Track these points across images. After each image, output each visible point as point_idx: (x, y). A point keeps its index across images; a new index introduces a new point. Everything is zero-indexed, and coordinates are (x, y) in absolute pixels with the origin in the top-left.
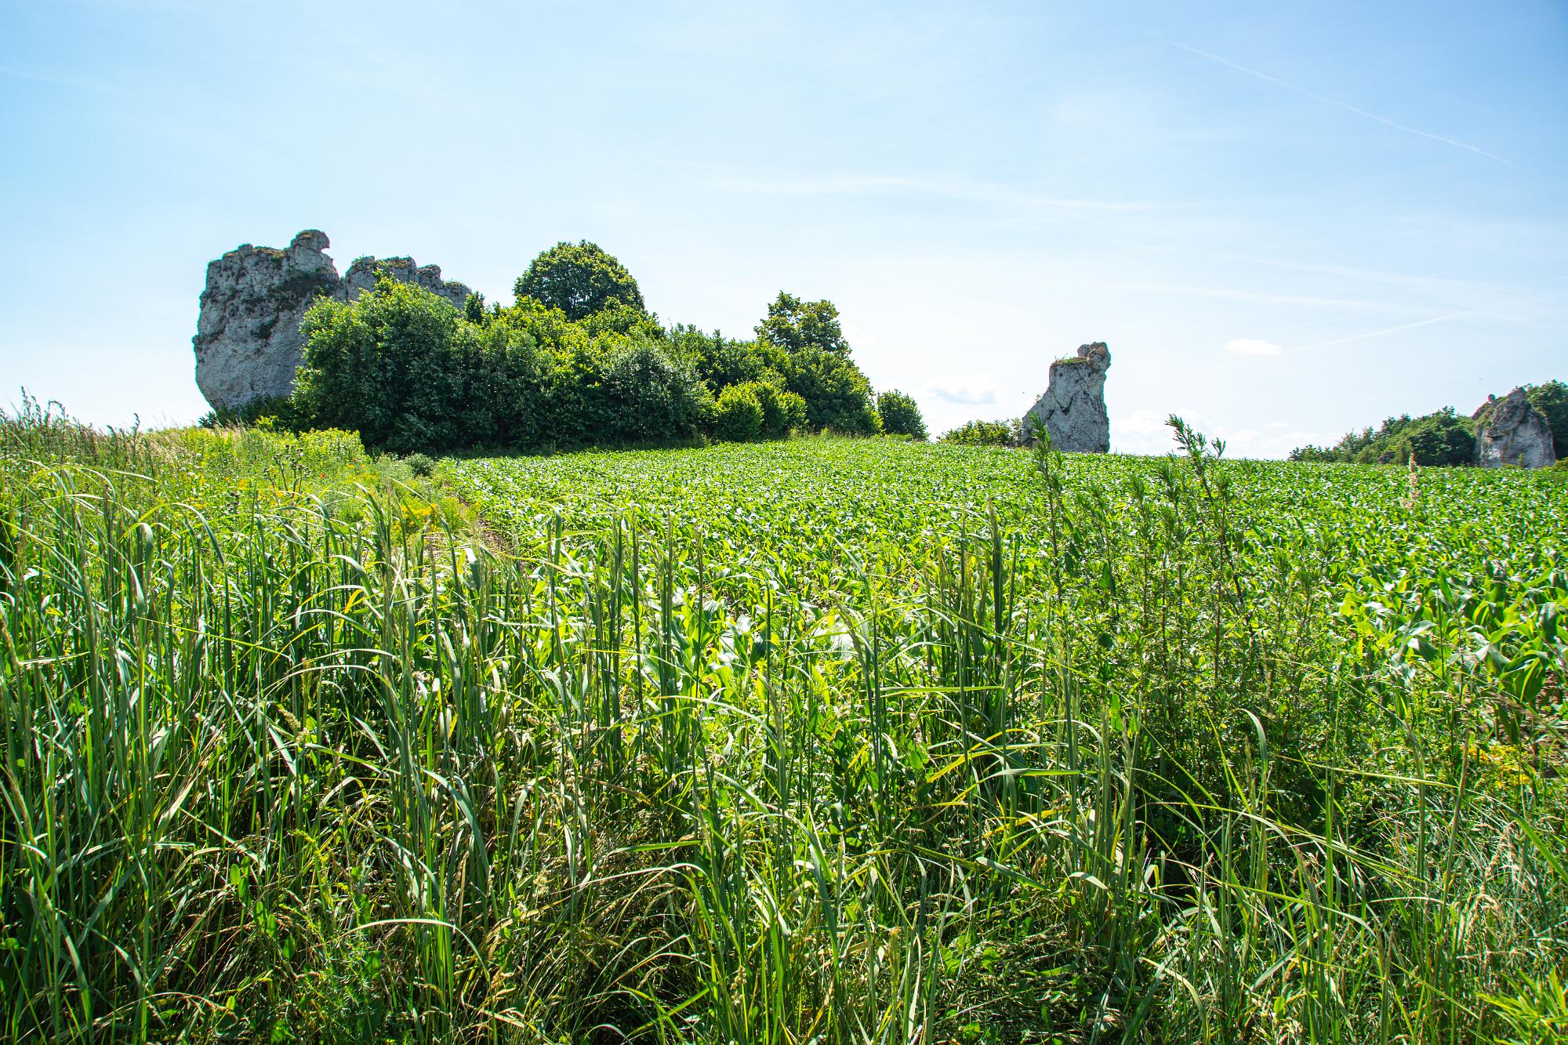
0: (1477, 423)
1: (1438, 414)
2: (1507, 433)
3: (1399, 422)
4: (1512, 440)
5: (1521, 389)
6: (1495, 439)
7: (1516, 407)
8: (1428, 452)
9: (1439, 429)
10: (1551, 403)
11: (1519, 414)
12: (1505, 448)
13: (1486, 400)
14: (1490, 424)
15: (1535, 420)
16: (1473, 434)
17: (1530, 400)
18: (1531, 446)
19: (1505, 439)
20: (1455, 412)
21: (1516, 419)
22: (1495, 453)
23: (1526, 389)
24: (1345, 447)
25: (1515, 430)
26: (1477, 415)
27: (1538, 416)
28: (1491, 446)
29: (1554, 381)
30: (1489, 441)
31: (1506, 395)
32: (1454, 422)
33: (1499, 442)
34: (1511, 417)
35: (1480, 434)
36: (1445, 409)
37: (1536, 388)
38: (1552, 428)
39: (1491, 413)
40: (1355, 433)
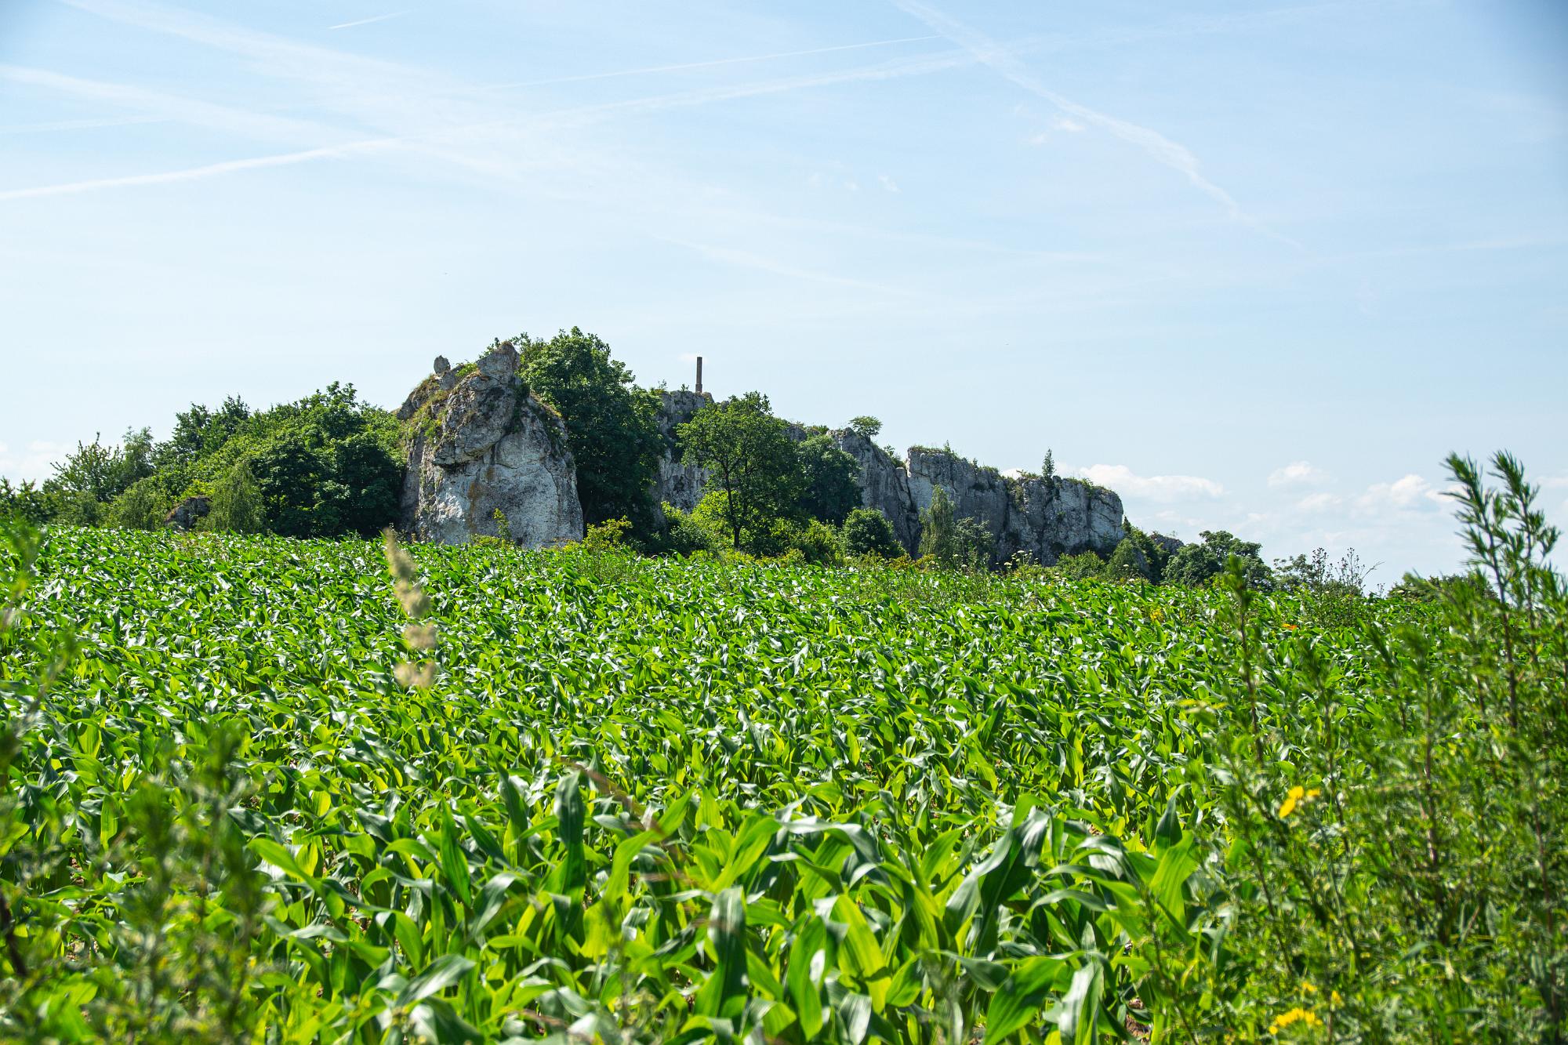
0: (408, 429)
1: (316, 400)
2: (479, 458)
3: (220, 420)
4: (490, 474)
5: (508, 347)
6: (451, 469)
7: (496, 392)
8: (293, 501)
9: (320, 443)
10: (573, 385)
11: (503, 405)
12: (473, 494)
13: (428, 370)
14: (438, 430)
15: (538, 424)
16: (400, 456)
17: (528, 374)
18: (530, 490)
19: (473, 470)
20: (358, 399)
21: (497, 422)
22: (452, 507)
23: (518, 348)
24: (79, 483)
25: (494, 449)
26: (410, 408)
27: (544, 416)
28: (442, 489)
29: (576, 331)
30: (437, 474)
31: (473, 359)
32: (354, 424)
33: (460, 478)
34: (487, 416)
35: (416, 457)
36: (333, 389)
37: (540, 346)
38: (575, 446)
39: (441, 403)
40: (103, 445)
